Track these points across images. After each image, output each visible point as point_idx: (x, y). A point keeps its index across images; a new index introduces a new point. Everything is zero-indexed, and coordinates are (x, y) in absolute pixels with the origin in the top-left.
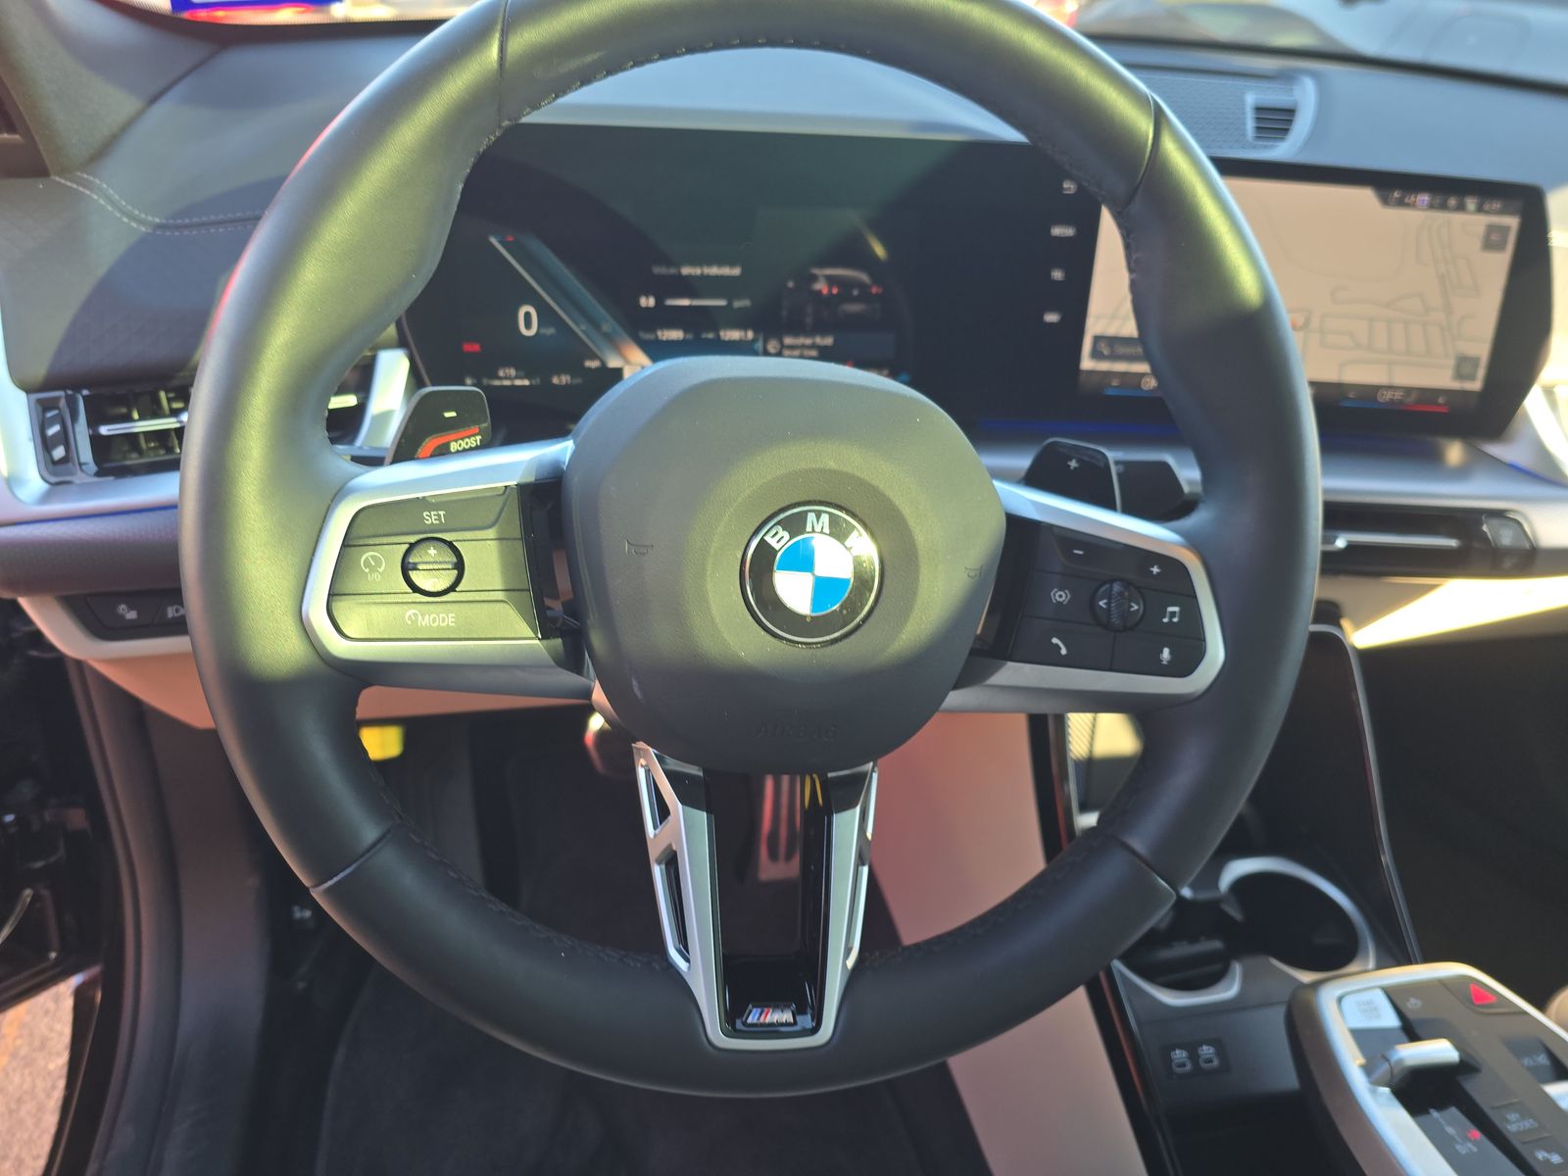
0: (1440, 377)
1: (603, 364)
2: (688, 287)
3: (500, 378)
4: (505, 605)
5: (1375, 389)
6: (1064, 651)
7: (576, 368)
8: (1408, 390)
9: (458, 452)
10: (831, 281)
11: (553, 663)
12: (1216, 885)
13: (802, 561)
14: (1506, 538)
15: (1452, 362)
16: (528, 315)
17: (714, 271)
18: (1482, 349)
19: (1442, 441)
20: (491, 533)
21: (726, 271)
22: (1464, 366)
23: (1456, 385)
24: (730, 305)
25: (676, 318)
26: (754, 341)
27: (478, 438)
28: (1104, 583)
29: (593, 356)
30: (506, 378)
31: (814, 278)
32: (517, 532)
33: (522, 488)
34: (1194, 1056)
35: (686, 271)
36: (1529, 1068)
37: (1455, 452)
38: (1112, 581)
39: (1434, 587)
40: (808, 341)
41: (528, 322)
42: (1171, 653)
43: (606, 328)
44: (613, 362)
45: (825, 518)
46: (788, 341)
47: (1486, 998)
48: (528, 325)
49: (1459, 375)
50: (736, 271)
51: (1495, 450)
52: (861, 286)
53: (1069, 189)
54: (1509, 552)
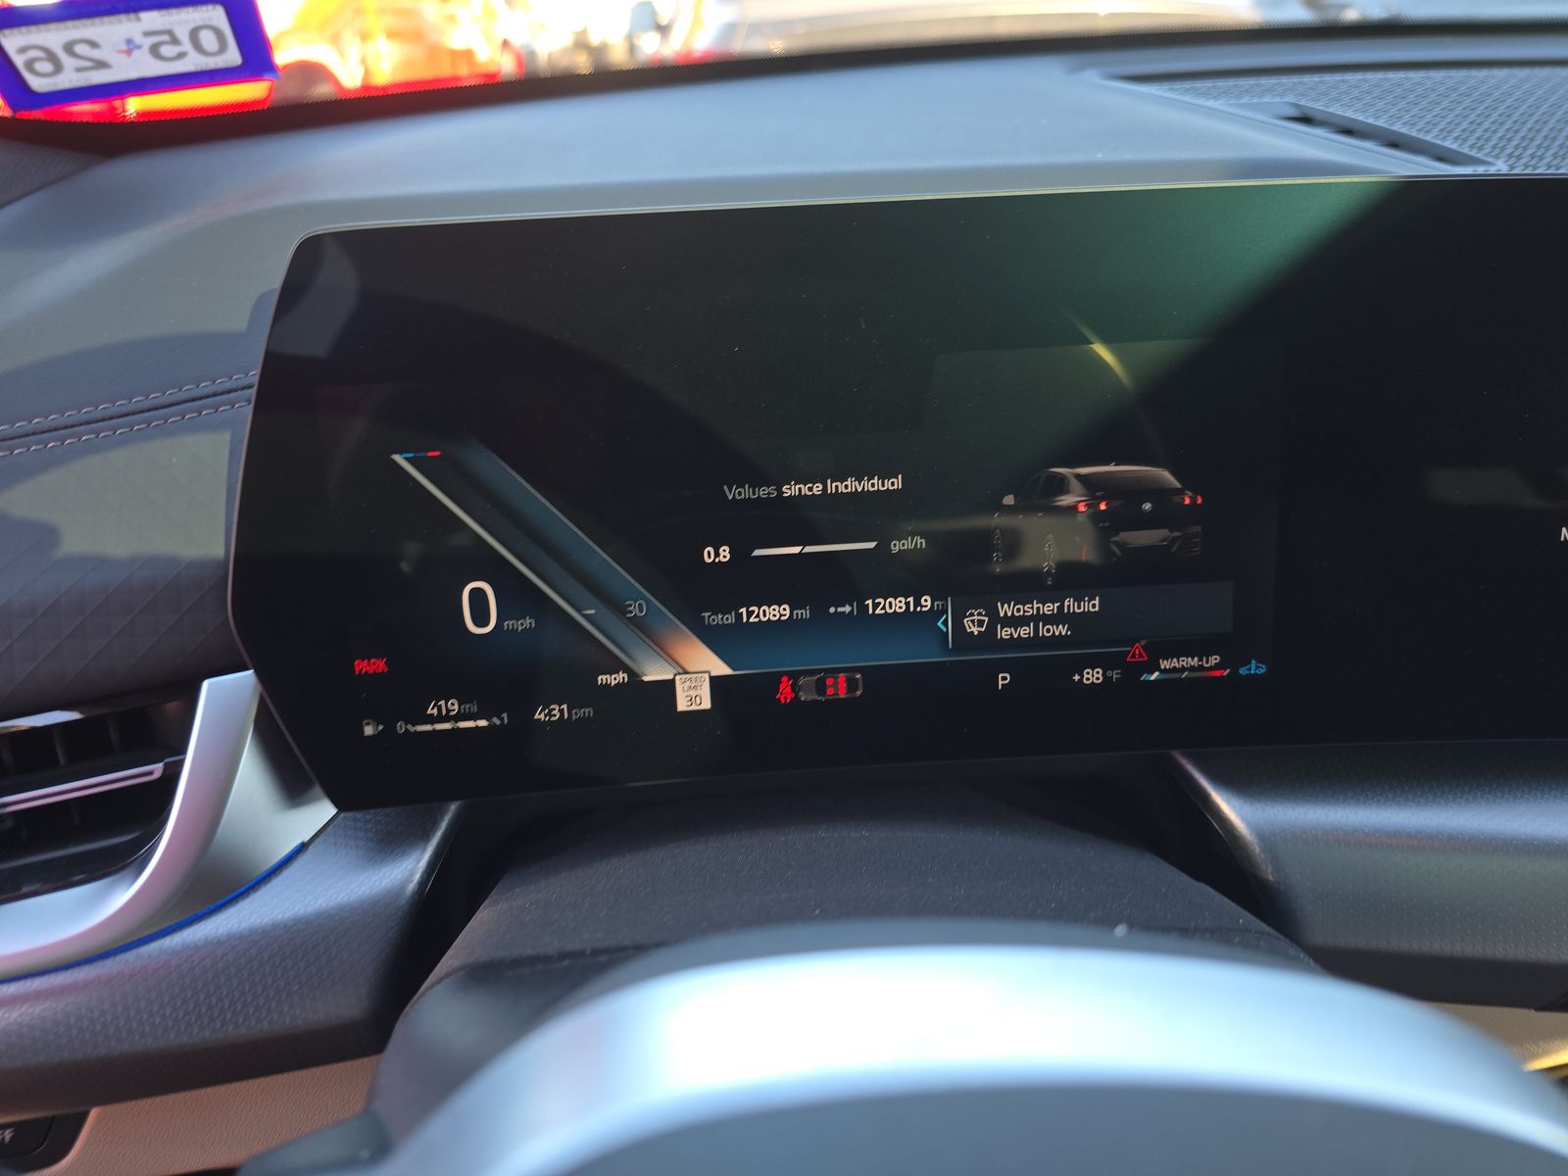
1: (633, 675)
2: (796, 521)
3: (432, 720)
7: (581, 689)
10: (1093, 486)
16: (478, 596)
17: (851, 485)
21: (874, 485)
24: (884, 548)
25: (775, 582)
26: (935, 614)
29: (617, 666)
30: (441, 719)
31: (1060, 486)
35: (790, 490)
40: (1049, 608)
41: (479, 610)
43: (634, 610)
44: (655, 672)
46: (1005, 610)
48: (481, 618)
50: (896, 483)
52: (1158, 493)
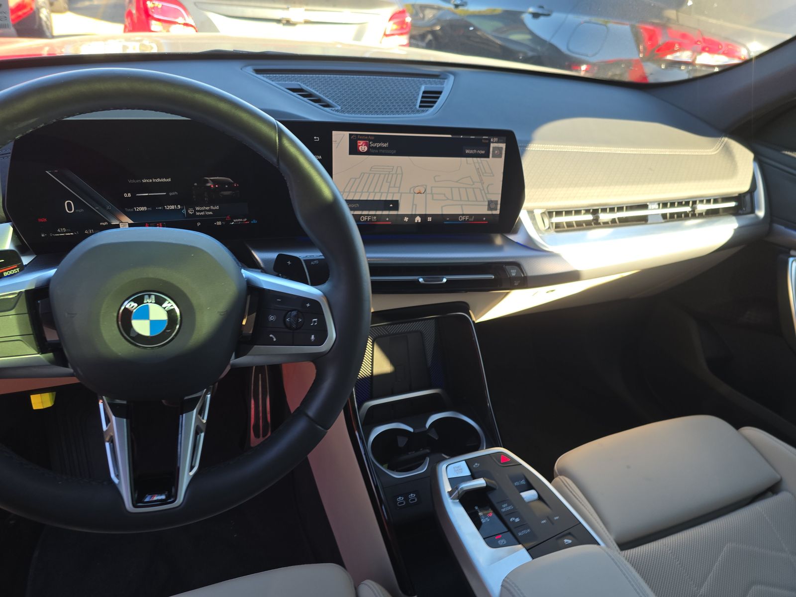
0: (482, 210)
1: (109, 223)
2: (146, 188)
3: (59, 233)
4: (21, 342)
5: (456, 216)
6: (275, 340)
7: (96, 226)
8: (471, 215)
9: (8, 276)
10: (214, 182)
11: (49, 364)
12: (425, 427)
13: (145, 315)
14: (513, 273)
15: (487, 203)
16: (69, 204)
17: (159, 180)
18: (498, 198)
19: (493, 235)
20: (13, 312)
21: (164, 180)
22: (491, 204)
23: (490, 212)
24: (168, 194)
25: (142, 202)
26: (181, 209)
27: (18, 269)
28: (289, 312)
29: (105, 221)
30: (61, 233)
31: (207, 181)
32: (25, 310)
33: (27, 291)
34: (406, 499)
35: (144, 181)
36: (516, 486)
37: (498, 240)
38: (292, 311)
39: (507, 293)
40: (207, 208)
41: (69, 207)
42: (314, 337)
43: (108, 208)
44: (115, 223)
45: (153, 297)
46: (198, 209)
47: (506, 459)
48: (70, 209)
49: (490, 209)
50: (169, 180)
51: (512, 237)
52: (229, 183)
53: (317, 139)
54: (515, 278)
